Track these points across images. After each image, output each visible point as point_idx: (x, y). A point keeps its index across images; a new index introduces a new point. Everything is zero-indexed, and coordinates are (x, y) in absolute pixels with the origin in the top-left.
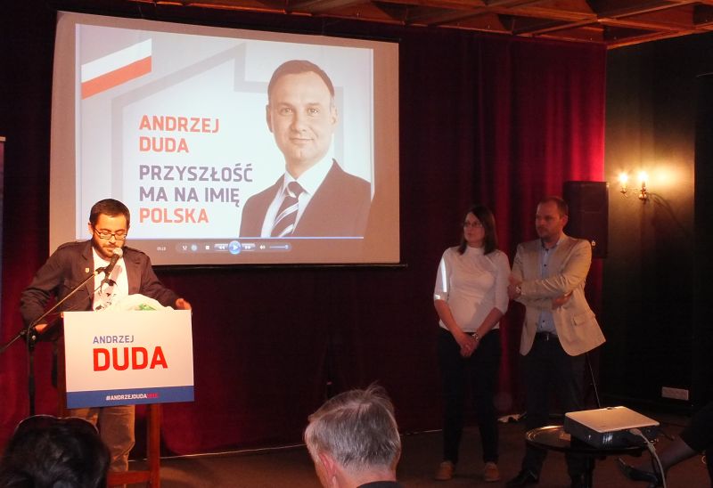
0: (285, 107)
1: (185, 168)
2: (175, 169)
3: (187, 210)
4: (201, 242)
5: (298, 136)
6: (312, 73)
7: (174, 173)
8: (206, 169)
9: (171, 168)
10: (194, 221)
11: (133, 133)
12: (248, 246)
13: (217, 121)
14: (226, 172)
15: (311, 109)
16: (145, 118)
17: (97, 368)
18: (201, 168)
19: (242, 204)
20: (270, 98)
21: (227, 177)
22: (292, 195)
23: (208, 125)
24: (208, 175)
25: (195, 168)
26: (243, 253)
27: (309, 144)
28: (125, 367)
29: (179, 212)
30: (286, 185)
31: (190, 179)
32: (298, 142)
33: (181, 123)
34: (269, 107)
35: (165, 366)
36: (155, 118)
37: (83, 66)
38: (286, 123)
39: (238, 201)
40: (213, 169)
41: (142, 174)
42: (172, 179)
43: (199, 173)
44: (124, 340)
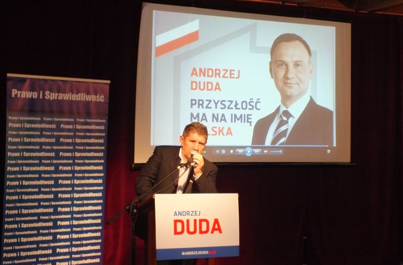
0: (281, 63)
1: (218, 101)
2: (212, 101)
3: (219, 128)
4: (228, 148)
5: (289, 81)
6: (297, 42)
7: (212, 105)
8: (232, 102)
9: (210, 101)
10: (223, 135)
11: (187, 79)
12: (257, 151)
13: (239, 71)
14: (244, 104)
15: (297, 64)
16: (194, 69)
17: (176, 233)
18: (229, 101)
19: (254, 124)
20: (272, 58)
21: (244, 107)
22: (285, 119)
23: (233, 74)
24: (233, 106)
25: (225, 101)
26: (253, 155)
27: (296, 86)
28: (194, 232)
29: (214, 129)
30: (281, 112)
31: (221, 108)
32: (289, 85)
33: (217, 73)
34: (271, 63)
35: (221, 232)
36: (201, 70)
37: (158, 37)
38: (281, 73)
39: (251, 122)
40: (236, 101)
41: (192, 105)
42: (211, 108)
43: (227, 104)
44: (194, 214)
